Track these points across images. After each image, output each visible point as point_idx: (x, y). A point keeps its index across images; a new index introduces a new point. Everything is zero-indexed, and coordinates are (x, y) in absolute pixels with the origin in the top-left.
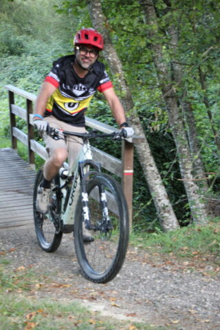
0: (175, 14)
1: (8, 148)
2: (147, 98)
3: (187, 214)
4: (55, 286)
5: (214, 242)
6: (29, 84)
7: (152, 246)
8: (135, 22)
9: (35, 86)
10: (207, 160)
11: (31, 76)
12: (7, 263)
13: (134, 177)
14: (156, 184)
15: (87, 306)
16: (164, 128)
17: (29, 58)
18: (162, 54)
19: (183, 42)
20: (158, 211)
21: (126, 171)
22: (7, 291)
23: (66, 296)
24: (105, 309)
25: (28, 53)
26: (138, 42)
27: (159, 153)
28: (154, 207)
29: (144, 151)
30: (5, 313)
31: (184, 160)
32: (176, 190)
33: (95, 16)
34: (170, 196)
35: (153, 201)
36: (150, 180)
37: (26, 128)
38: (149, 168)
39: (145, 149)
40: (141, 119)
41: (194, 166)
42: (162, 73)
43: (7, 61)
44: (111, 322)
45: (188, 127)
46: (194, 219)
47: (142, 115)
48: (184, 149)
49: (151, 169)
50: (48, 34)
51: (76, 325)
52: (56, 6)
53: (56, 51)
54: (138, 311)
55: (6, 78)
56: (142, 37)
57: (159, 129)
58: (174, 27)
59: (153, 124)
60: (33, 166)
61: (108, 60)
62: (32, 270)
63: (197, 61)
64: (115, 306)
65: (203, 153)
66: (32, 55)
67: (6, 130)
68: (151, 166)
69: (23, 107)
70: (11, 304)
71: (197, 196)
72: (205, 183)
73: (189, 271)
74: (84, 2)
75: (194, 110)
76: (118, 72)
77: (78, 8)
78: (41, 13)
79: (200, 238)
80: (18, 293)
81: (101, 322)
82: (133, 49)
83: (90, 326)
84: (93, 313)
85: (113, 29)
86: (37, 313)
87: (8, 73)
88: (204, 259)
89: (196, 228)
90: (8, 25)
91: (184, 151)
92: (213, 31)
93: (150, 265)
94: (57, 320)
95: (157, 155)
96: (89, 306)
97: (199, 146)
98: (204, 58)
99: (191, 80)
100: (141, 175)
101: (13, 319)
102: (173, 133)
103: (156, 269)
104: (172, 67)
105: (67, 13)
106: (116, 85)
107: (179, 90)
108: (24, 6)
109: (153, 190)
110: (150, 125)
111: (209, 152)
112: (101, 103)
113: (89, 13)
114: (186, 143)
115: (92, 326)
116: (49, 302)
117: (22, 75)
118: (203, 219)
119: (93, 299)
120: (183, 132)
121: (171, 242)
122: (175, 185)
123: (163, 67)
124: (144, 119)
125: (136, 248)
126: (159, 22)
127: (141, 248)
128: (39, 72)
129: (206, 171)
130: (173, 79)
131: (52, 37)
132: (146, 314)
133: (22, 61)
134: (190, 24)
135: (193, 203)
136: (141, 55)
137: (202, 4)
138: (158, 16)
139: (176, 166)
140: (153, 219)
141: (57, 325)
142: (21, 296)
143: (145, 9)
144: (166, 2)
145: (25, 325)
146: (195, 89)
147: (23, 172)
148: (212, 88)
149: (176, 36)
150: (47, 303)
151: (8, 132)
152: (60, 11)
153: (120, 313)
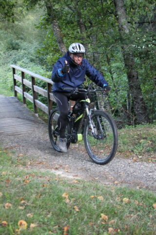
0: (95, 28)
1: (13, 96)
4: (38, 163)
6: (23, 64)
8: (75, 33)
9: (25, 65)
10: (111, 101)
11: (23, 60)
12: (14, 153)
17: (22, 51)
19: (99, 43)
22: (14, 166)
24: (62, 174)
25: (22, 48)
30: (14, 176)
31: (100, 101)
33: (55, 29)
37: (21, 86)
41: (105, 104)
42: (89, 57)
43: (11, 53)
44: (66, 179)
50: (31, 39)
51: (49, 181)
52: (36, 25)
53: (36, 48)
54: (79, 174)
55: (11, 62)
56: (79, 40)
58: (94, 35)
60: (25, 105)
61: (62, 51)
62: (26, 155)
63: (106, 52)
64: (68, 172)
65: (109, 97)
66: (24, 49)
67: (12, 87)
69: (20, 75)
70: (17, 172)
72: (111, 112)
74: (50, 23)
75: (105, 76)
77: (47, 26)
78: (28, 29)
80: (19, 167)
81: (61, 180)
83: (55, 181)
84: (57, 176)
85: (64, 36)
86: (30, 176)
87: (12, 59)
90: (12, 35)
91: (100, 97)
92: (113, 37)
94: (39, 179)
96: (55, 173)
98: (109, 50)
99: (103, 61)
101: (18, 179)
104: (94, 55)
105: (41, 28)
107: (97, 66)
111: (112, 97)
113: (52, 28)
115: (57, 181)
116: (35, 171)
117: (19, 60)
119: (57, 169)
123: (89, 54)
126: (87, 33)
128: (27, 58)
129: (110, 106)
130: (94, 60)
131: (34, 41)
132: (83, 175)
133: (19, 53)
134: (102, 33)
137: (107, 24)
138: (86, 29)
139: (97, 104)
141: (40, 181)
142: (21, 168)
143: (80, 26)
144: (90, 22)
145: (24, 181)
146: (105, 65)
147: (21, 108)
148: (113, 65)
149: (95, 39)
150: (34, 171)
151: (12, 88)
152: (38, 27)
153: (70, 175)
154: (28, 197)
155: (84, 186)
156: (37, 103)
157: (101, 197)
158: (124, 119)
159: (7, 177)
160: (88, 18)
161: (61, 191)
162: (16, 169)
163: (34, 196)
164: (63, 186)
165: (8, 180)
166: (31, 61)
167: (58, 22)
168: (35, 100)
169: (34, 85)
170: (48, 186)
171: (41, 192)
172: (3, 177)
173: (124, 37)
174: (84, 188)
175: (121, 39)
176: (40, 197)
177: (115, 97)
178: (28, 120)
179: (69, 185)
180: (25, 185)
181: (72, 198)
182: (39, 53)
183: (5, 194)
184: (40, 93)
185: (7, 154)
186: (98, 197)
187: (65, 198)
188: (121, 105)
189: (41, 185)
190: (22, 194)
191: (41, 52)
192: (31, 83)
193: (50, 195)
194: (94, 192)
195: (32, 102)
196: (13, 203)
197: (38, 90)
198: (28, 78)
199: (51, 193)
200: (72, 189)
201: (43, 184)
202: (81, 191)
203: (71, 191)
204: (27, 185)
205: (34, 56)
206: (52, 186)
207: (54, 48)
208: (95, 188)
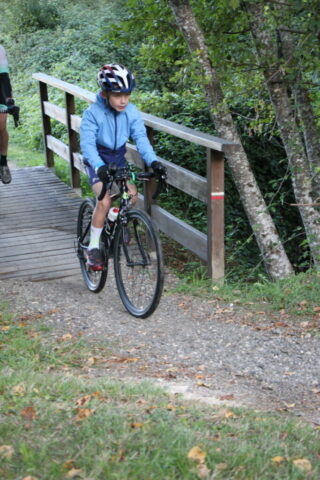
1: (41, 167)
2: (242, 85)
3: (305, 256)
4: (116, 360)
6: (69, 70)
7: (255, 301)
9: (76, 74)
11: (71, 59)
12: (46, 330)
13: (226, 203)
14: (259, 212)
15: (162, 387)
16: (269, 129)
17: (67, 31)
20: (262, 252)
21: (213, 194)
22: (48, 368)
23: (133, 374)
24: (188, 391)
25: (65, 24)
27: (262, 167)
28: (257, 247)
29: (240, 164)
30: (47, 397)
31: (299, 175)
32: (289, 220)
34: (278, 230)
35: (254, 237)
36: (250, 206)
37: (66, 136)
38: (247, 189)
39: (241, 161)
40: (234, 117)
41: (314, 184)
42: (265, 46)
43: (34, 37)
44: (198, 407)
45: (303, 126)
46: (315, 262)
47: (235, 111)
48: (298, 160)
49: (251, 190)
51: (148, 412)
53: (106, 21)
54: (237, 393)
55: (35, 64)
57: (261, 131)
59: (251, 124)
60: (78, 192)
61: (184, 30)
62: (82, 338)
63: (316, 27)
64: (203, 385)
66: (72, 27)
67: (37, 140)
68: (251, 186)
69: (60, 104)
70: (55, 385)
73: (309, 335)
75: (313, 101)
76: (199, 48)
80: (63, 371)
81: (184, 408)
82: (220, 12)
83: (167, 412)
84: (172, 396)
86: (92, 397)
87: (38, 56)
89: (318, 274)
91: (299, 163)
93: (252, 328)
94: (121, 405)
95: (260, 170)
96: (166, 387)
99: (304, 53)
100: (235, 200)
101: (58, 406)
102: (282, 137)
103: (261, 333)
104: (279, 37)
106: (197, 68)
107: (290, 71)
109: (254, 222)
110: (248, 125)
112: (175, 95)
114: (303, 149)
115: (172, 413)
116: (109, 382)
117: (58, 58)
119: (171, 377)
120: (297, 134)
121: (282, 295)
122: (287, 213)
123: (266, 36)
124: (240, 117)
125: (232, 305)
127: (238, 304)
128: (82, 53)
130: (280, 55)
132: (248, 395)
133: (57, 37)
135: (314, 238)
136: (233, 20)
139: (288, 185)
140: (255, 265)
141: (121, 413)
142: (68, 375)
145: (75, 412)
146: (315, 68)
147: (64, 200)
150: (107, 383)
151: (40, 144)
153: (211, 396)
154: (89, 459)
155: (251, 428)
157: (305, 460)
159: (26, 400)
161: (184, 443)
162: (53, 378)
163: (106, 455)
164: (192, 427)
165: (30, 409)
166: (94, 62)
170: (145, 426)
171: (124, 444)
172: (15, 399)
174: (253, 434)
176: (122, 459)
179: (209, 425)
180: (79, 423)
181: (218, 462)
182: (117, 36)
183: (21, 451)
185: (26, 333)
186: (296, 462)
187: (197, 462)
189: (125, 423)
190: (69, 450)
191: (123, 35)
193: (152, 454)
194: (281, 445)
196: (45, 476)
199: (153, 446)
200: (217, 436)
201: (132, 420)
202: (244, 443)
203: (214, 441)
204: (84, 424)
205: (102, 46)
206: (158, 427)
207: (159, 22)
208: (286, 435)
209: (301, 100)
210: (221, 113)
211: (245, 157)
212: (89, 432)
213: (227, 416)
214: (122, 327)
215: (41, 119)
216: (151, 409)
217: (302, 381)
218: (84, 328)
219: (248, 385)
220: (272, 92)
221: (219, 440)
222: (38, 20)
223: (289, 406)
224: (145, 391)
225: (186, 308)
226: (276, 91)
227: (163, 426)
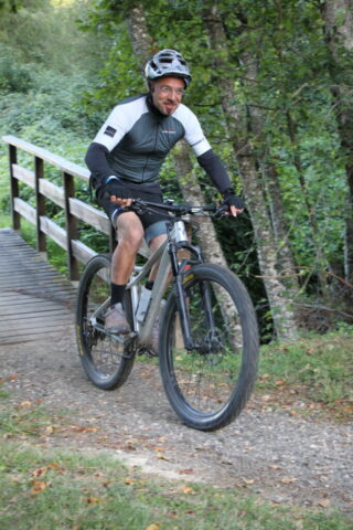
0: (254, 35)
1: (7, 229)
3: (269, 327)
4: (75, 430)
5: (308, 367)
6: (39, 134)
7: (217, 373)
8: (195, 46)
9: (47, 138)
10: (298, 248)
11: (42, 123)
12: (4, 397)
15: (121, 458)
17: (39, 96)
18: (234, 94)
19: (265, 77)
20: (226, 321)
22: (5, 436)
23: (93, 446)
24: (148, 464)
25: (38, 89)
26: (199, 75)
27: (228, 238)
28: (221, 316)
29: (207, 235)
30: (3, 468)
31: (264, 248)
32: (253, 292)
33: (136, 35)
35: (218, 307)
37: (33, 199)
38: (213, 260)
39: (208, 232)
40: (202, 187)
41: (279, 257)
42: (234, 120)
43: (6, 100)
44: (157, 481)
45: (270, 200)
46: (278, 334)
47: (204, 181)
48: (264, 233)
49: (216, 260)
50: (67, 62)
51: (105, 485)
52: (79, 21)
53: (79, 87)
54: (197, 468)
55: (5, 126)
56: (206, 67)
58: (251, 54)
59: (220, 196)
60: (44, 256)
62: (42, 406)
63: (284, 104)
64: (162, 458)
65: (292, 238)
66: (44, 92)
67: (5, 201)
68: (216, 256)
69: (30, 168)
71: (284, 300)
72: (295, 282)
73: (270, 409)
74: (121, 15)
75: (280, 175)
77: (112, 23)
78: (57, 31)
79: (287, 361)
80: (20, 439)
81: (142, 482)
83: (125, 486)
84: (131, 469)
86: (49, 469)
87: (9, 118)
88: (293, 392)
89: (281, 347)
90: (9, 48)
91: (265, 236)
92: (308, 61)
93: (213, 400)
94: (78, 478)
95: (226, 240)
96: (124, 460)
97: (286, 228)
98: (294, 99)
99: (276, 132)
101: (14, 477)
102: (249, 209)
104: (248, 112)
105: (96, 31)
107: (259, 145)
108: (32, 20)
109: (219, 292)
110: (216, 196)
111: (300, 237)
113: (127, 32)
114: (268, 222)
115: (130, 488)
116: (66, 453)
117: (29, 122)
118: (291, 335)
119: (130, 448)
120: (264, 207)
122: (251, 284)
123: (235, 111)
124: (208, 187)
125: (194, 376)
126: (229, 47)
127: (201, 375)
128: (53, 118)
129: (296, 264)
130: (249, 129)
131: (73, 66)
132: (207, 470)
133: (29, 101)
134: (274, 50)
135: (278, 311)
136: (204, 94)
137: (292, 21)
138: (228, 37)
139: (253, 256)
141: (78, 486)
142: (25, 444)
143: (210, 27)
144: (240, 16)
145: (31, 484)
146: (282, 144)
147: (29, 263)
148: (306, 143)
149: (255, 66)
150: (64, 454)
151: (8, 205)
152: (85, 28)
153: (170, 470)
155: (210, 505)
156: (80, 252)
158: (336, 303)
160: (235, 5)
161: (141, 520)
162: (10, 448)
164: (150, 503)
166: (65, 127)
167: (147, 13)
168: (73, 241)
169: (72, 196)
170: (101, 501)
171: (80, 520)
173: (340, 61)
174: (211, 512)
175: (332, 67)
177: (310, 236)
178: (51, 299)
179: (167, 499)
180: (33, 497)
182: (89, 103)
184: (88, 221)
188: (326, 262)
189: (81, 497)
191: (94, 103)
192: (61, 191)
194: (239, 524)
195: (65, 246)
197: (82, 213)
198: (54, 175)
199: (109, 523)
200: (175, 513)
201: (89, 495)
202: (202, 521)
203: (171, 518)
204: (39, 499)
205: (73, 112)
206: (115, 503)
207: (131, 91)
208: (244, 513)
209: (268, 174)
210: (190, 183)
211: (212, 227)
212: (44, 506)
213: (186, 492)
214: (83, 396)
215: (9, 182)
216: (109, 482)
217: (261, 456)
218: (44, 395)
219: (208, 458)
220: (241, 165)
221: (176, 517)
222: (10, 84)
223: (248, 482)
224: (103, 463)
225: (147, 377)
226: (244, 164)
227: (120, 501)
